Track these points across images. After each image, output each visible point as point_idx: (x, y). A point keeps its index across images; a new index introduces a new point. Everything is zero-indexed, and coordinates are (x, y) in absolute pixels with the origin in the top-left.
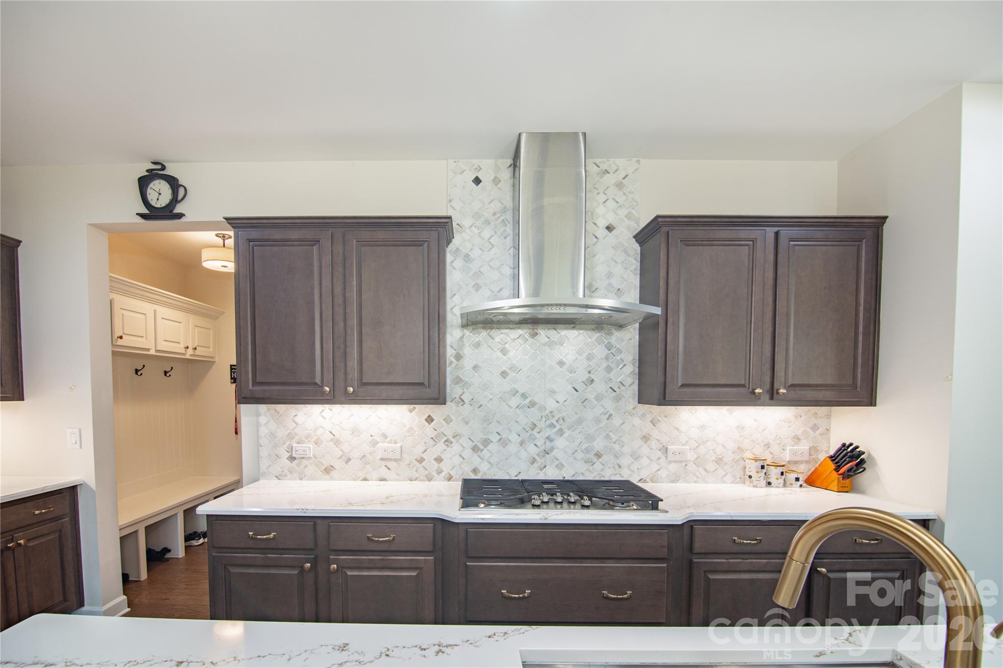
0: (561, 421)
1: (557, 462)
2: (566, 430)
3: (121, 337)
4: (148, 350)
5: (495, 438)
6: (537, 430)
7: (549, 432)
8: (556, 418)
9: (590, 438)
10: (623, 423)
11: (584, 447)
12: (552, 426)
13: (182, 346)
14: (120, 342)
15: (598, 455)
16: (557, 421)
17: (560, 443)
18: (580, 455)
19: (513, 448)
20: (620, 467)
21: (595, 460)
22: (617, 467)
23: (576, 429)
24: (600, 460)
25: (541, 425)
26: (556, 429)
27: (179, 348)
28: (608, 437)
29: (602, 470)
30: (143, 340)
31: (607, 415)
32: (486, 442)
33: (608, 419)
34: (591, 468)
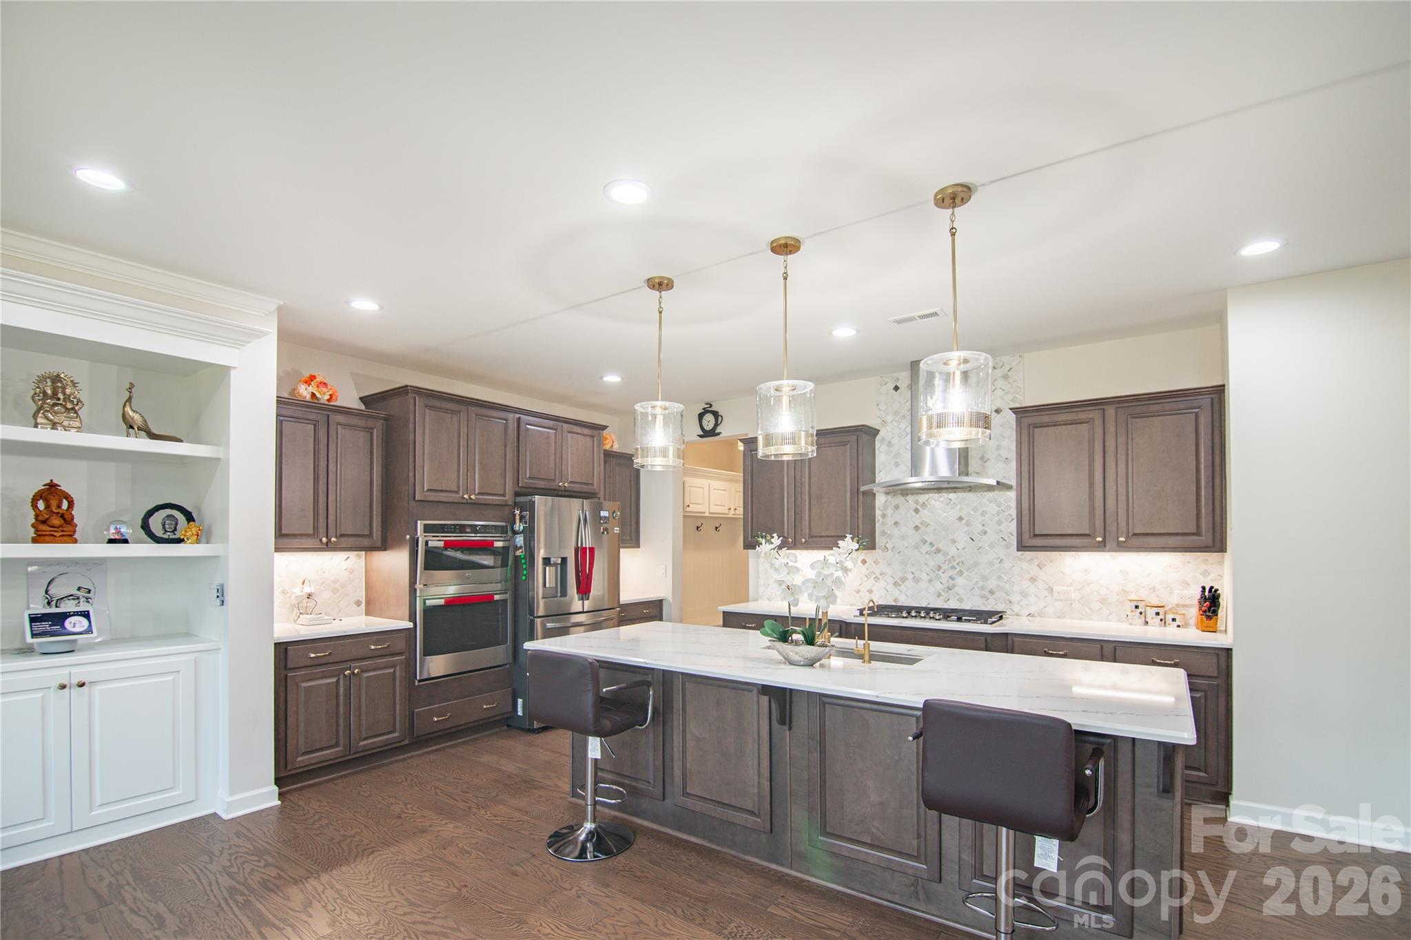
0: (961, 564)
1: (958, 597)
2: (965, 572)
3: (688, 506)
4: (704, 513)
5: (910, 576)
6: (941, 571)
7: (951, 573)
8: (957, 562)
9: (984, 578)
10: (1013, 567)
11: (979, 586)
12: (953, 568)
13: (727, 508)
14: (688, 509)
15: (992, 592)
16: (957, 564)
17: (960, 581)
18: (977, 592)
19: (923, 584)
20: (1011, 602)
21: (989, 595)
22: (1008, 602)
23: (973, 570)
24: (993, 596)
25: (945, 567)
26: (956, 571)
27: (724, 510)
28: (999, 578)
29: (995, 604)
30: (702, 506)
31: (999, 560)
32: (904, 579)
33: (1000, 563)
34: (986, 603)
